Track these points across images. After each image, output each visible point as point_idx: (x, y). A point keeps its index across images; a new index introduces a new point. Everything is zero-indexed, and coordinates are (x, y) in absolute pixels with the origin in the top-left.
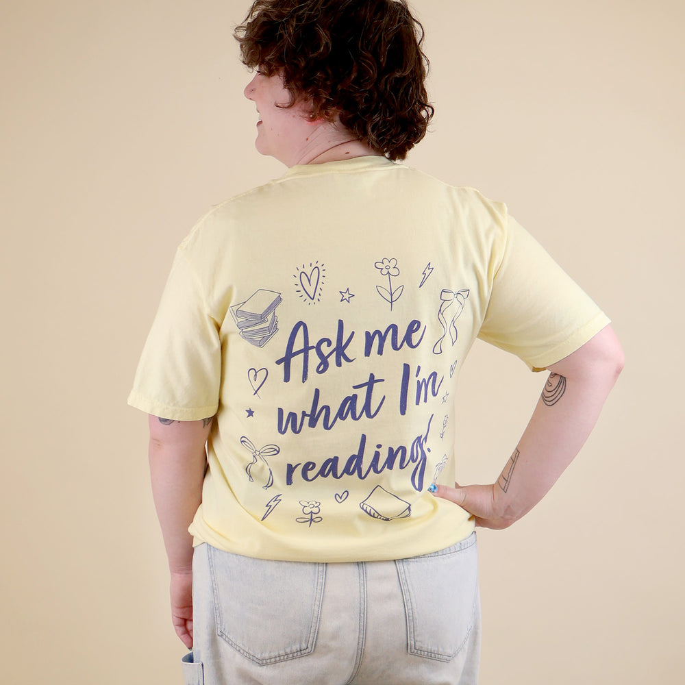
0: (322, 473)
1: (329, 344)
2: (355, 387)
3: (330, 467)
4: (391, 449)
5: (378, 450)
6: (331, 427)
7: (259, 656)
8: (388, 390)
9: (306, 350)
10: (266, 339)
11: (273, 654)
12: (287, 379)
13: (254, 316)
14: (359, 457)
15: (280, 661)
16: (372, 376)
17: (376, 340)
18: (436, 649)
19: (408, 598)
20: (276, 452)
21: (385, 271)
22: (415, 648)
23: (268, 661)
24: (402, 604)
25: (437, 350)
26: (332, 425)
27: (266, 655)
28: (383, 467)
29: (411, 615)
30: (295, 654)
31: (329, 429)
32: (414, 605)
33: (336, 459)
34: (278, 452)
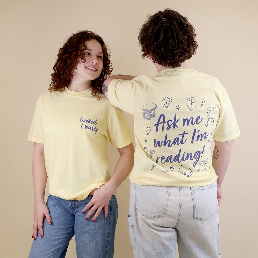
0: (167, 161)
1: (171, 121)
2: (179, 135)
3: (169, 159)
4: (188, 154)
5: (184, 154)
6: (170, 146)
7: (148, 216)
8: (189, 137)
9: (164, 122)
10: (151, 118)
11: (152, 216)
12: (157, 131)
13: (148, 110)
14: (178, 156)
15: (154, 218)
16: (184, 132)
17: (186, 122)
18: (202, 217)
19: (194, 202)
20: (153, 153)
21: (190, 101)
22: (196, 217)
23: (151, 218)
24: (193, 204)
25: (206, 126)
26: (171, 146)
27: (150, 216)
28: (185, 159)
29: (195, 207)
30: (159, 216)
31: (170, 147)
32: (196, 204)
33: (171, 156)
34: (154, 153)
